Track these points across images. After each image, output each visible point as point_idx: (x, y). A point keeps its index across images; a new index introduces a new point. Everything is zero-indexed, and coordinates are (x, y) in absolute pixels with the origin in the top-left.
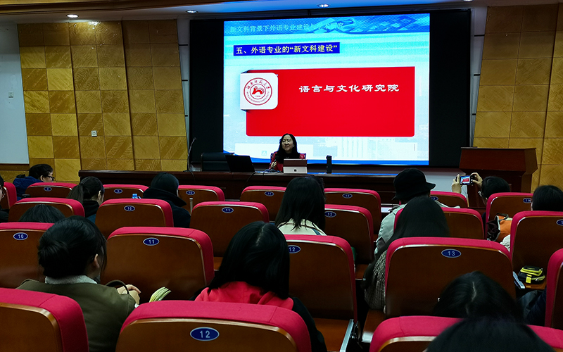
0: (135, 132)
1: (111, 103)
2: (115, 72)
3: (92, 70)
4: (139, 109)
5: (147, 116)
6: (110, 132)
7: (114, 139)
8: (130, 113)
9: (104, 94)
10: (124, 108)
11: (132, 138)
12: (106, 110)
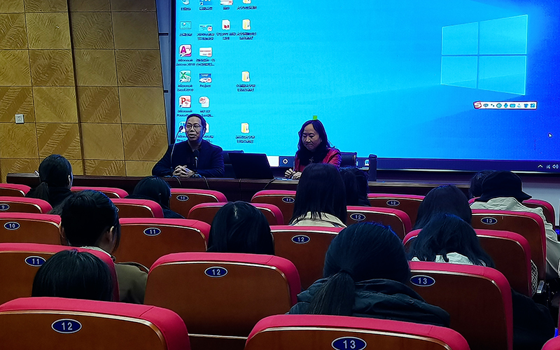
0: (83, 116)
1: (45, 71)
2: (51, 21)
3: (14, 16)
4: (91, 80)
5: (104, 92)
6: (45, 116)
7: (51, 128)
8: (76, 86)
9: (34, 56)
10: (67, 79)
11: (80, 127)
12: (38, 81)
